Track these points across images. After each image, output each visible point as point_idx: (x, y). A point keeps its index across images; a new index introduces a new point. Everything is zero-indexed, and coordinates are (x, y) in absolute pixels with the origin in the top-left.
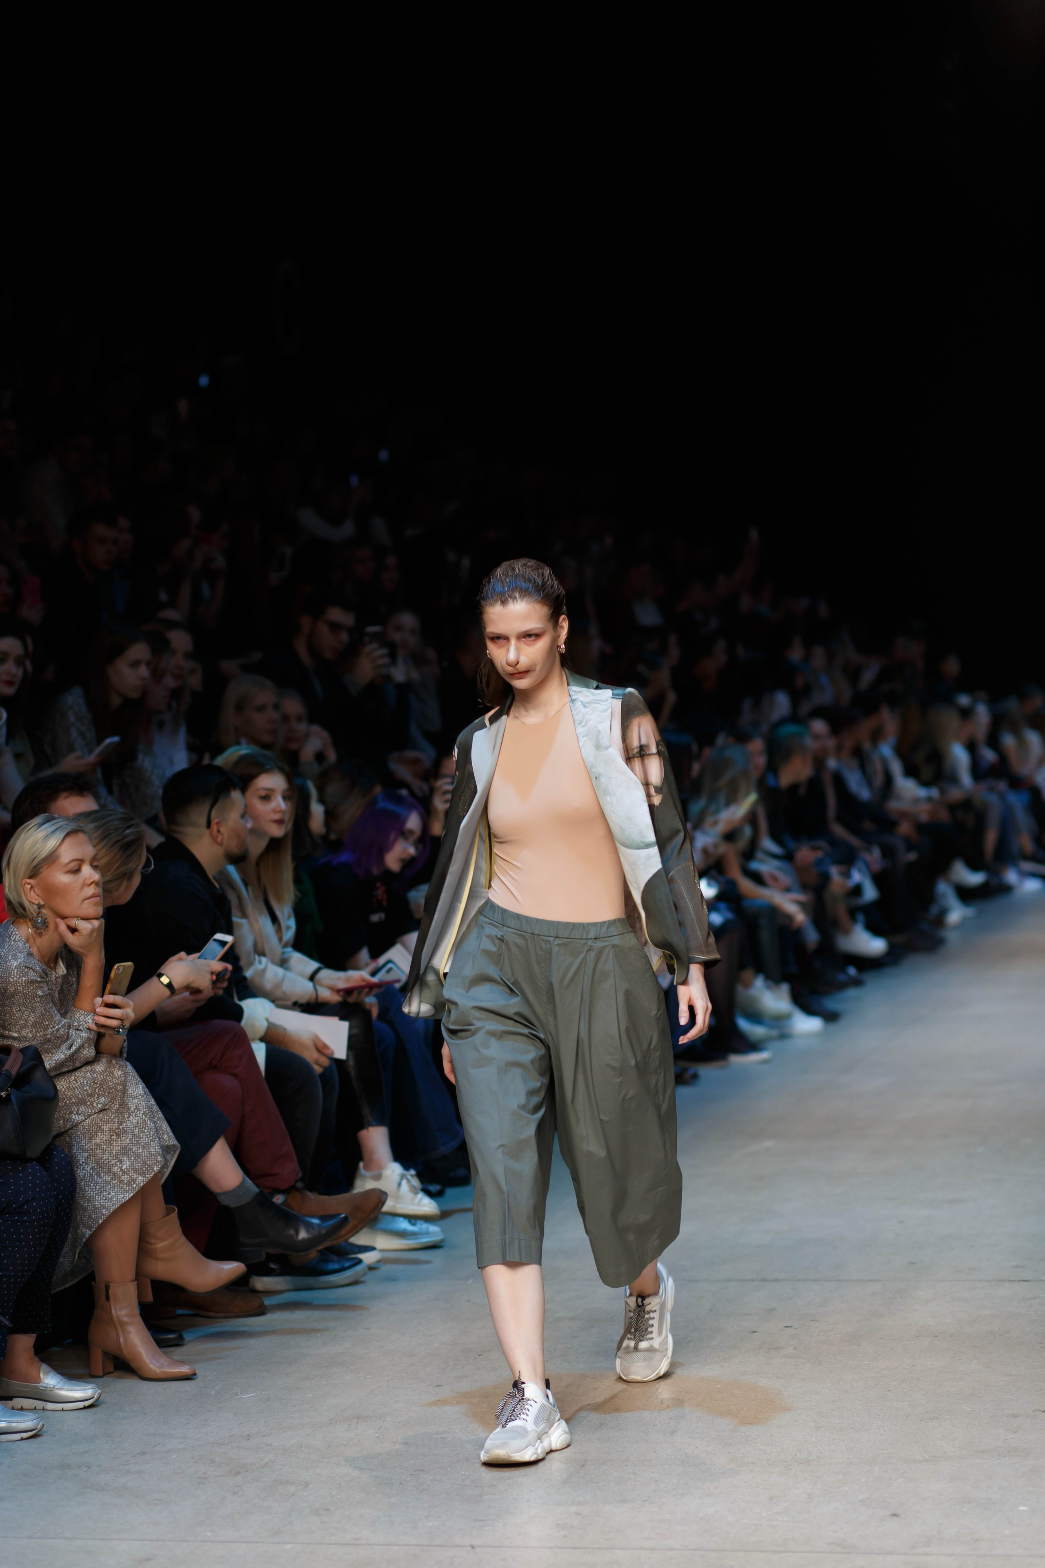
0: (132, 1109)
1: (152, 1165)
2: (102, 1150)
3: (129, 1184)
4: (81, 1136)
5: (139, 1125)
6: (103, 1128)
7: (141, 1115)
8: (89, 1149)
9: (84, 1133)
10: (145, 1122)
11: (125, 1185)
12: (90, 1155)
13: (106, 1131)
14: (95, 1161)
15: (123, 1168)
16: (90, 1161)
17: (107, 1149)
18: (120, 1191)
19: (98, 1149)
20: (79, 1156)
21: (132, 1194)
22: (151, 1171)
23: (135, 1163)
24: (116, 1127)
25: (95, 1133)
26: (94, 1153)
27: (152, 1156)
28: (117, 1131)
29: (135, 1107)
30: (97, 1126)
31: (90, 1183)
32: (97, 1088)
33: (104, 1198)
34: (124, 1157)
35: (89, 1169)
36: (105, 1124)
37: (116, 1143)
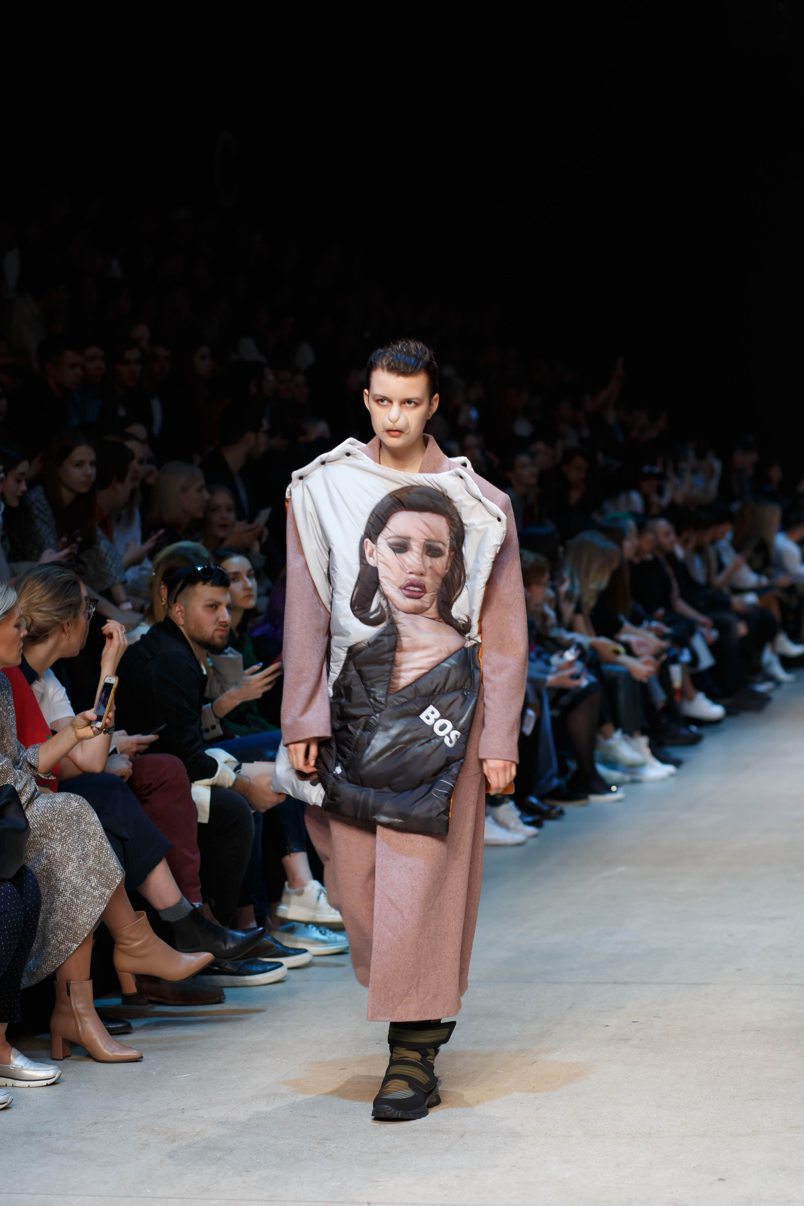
0: (91, 835)
1: (114, 879)
2: (75, 876)
3: (101, 897)
4: (56, 869)
5: (98, 847)
6: (72, 857)
7: (98, 838)
8: (65, 878)
9: (58, 866)
10: (102, 844)
11: (98, 899)
12: (67, 883)
13: (74, 859)
14: (72, 887)
15: (93, 885)
16: (68, 887)
17: (79, 874)
18: (95, 905)
19: (72, 876)
20: (58, 886)
21: (105, 906)
22: (114, 884)
23: (100, 879)
24: (81, 853)
25: (66, 863)
26: (69, 881)
27: (112, 872)
28: (82, 857)
29: (93, 833)
30: (67, 857)
31: (71, 906)
32: (56, 814)
33: (85, 916)
34: (91, 876)
35: (68, 895)
36: (72, 854)
37: (84, 867)
